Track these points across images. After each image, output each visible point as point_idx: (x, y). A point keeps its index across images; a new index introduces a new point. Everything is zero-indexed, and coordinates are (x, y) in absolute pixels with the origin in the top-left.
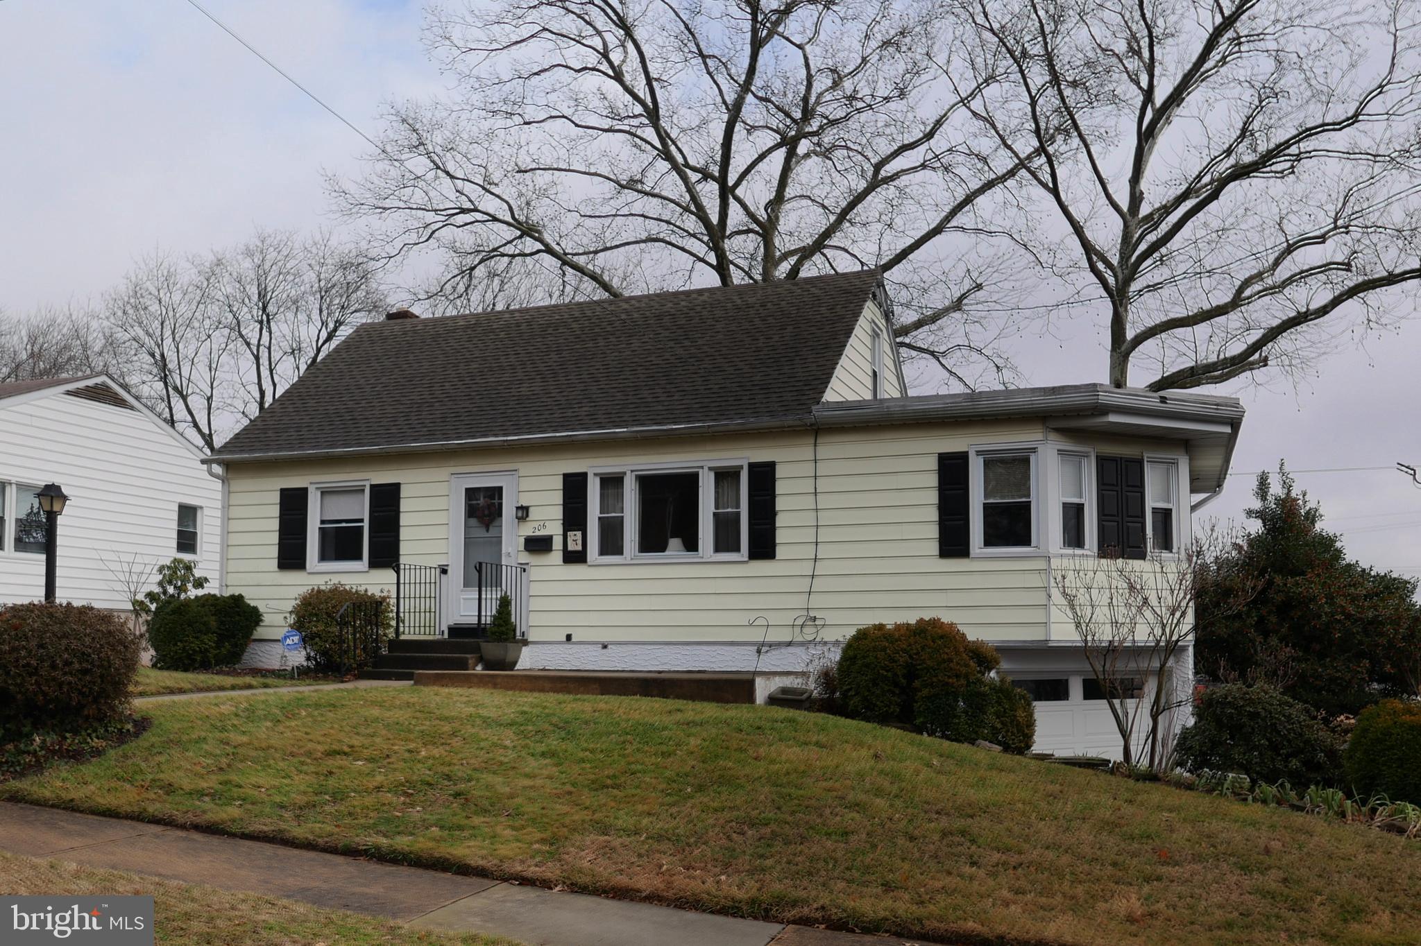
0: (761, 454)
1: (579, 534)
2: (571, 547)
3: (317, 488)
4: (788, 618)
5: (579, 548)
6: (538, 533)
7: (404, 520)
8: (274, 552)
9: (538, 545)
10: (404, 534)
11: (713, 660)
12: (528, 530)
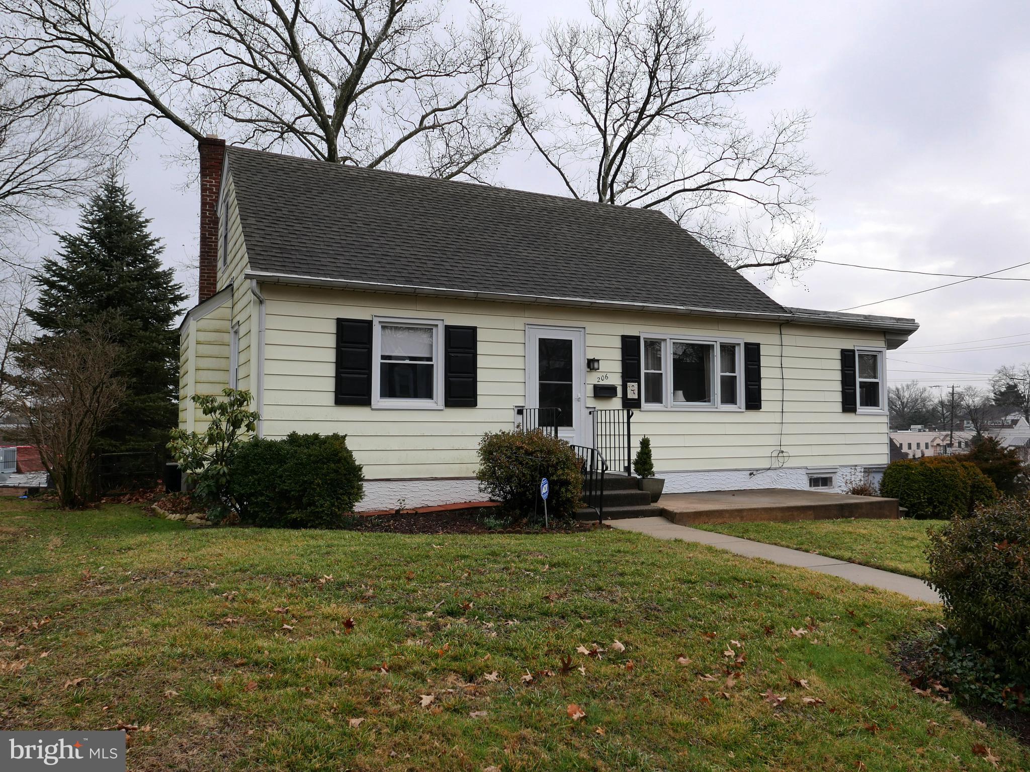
0: (752, 337)
1: (636, 385)
2: (630, 395)
3: (380, 322)
4: (767, 452)
5: (636, 397)
6: (601, 383)
7: (481, 362)
8: (330, 385)
9: (603, 392)
10: (481, 375)
11: (724, 483)
12: (594, 379)
